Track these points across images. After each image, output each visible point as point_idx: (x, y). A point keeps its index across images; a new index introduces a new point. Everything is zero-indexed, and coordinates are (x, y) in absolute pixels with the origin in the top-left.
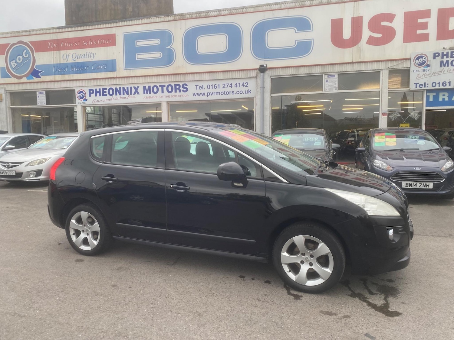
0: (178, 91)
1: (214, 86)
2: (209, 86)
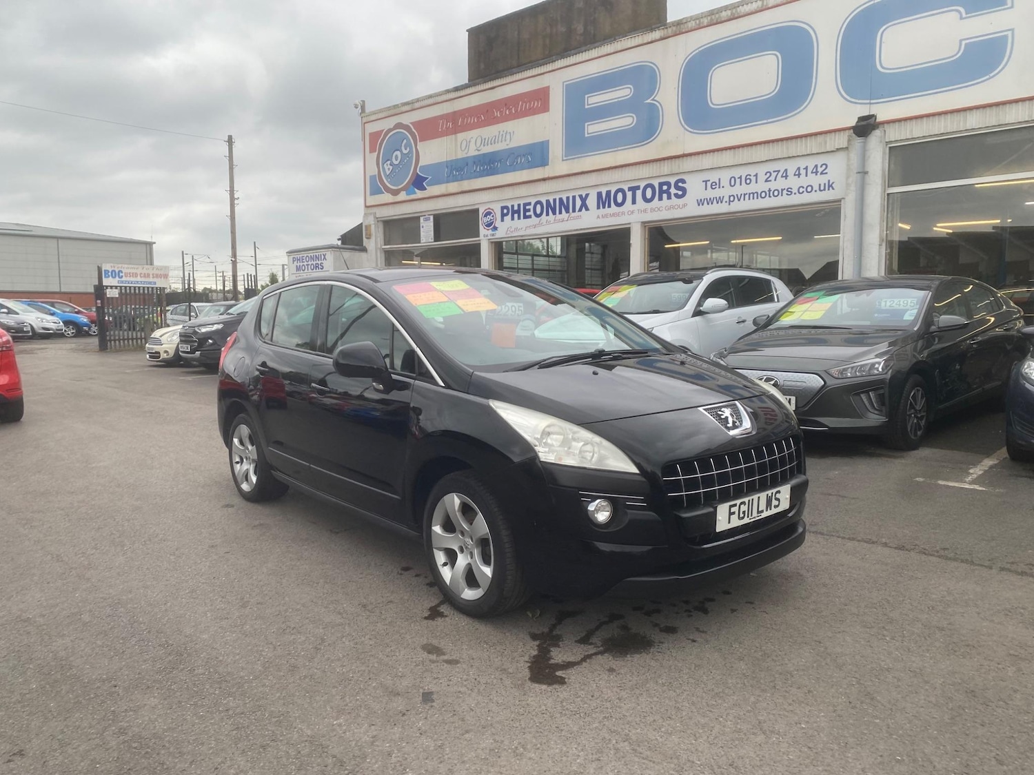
0: (665, 196)
1: (746, 180)
2: (733, 179)
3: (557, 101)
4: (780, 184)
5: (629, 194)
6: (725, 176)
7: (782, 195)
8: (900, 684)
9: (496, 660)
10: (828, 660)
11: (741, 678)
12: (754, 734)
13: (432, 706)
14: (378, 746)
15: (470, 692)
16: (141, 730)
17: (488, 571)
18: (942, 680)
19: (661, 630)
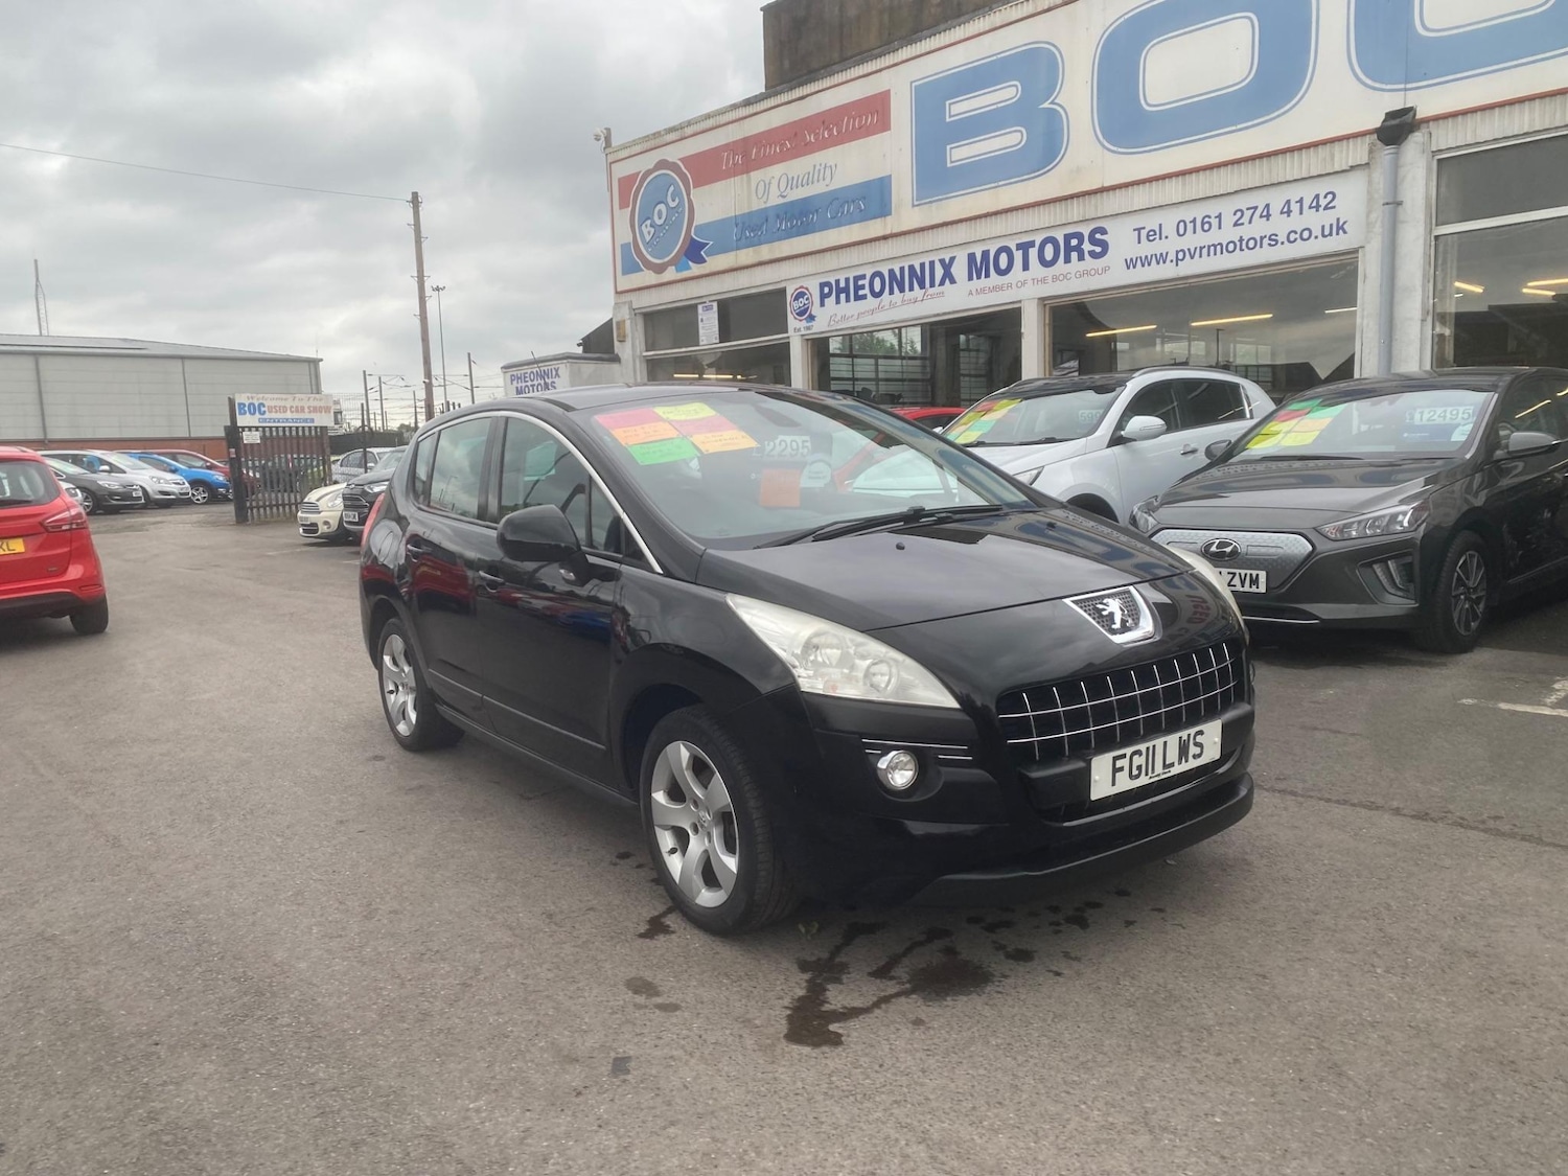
0: (1074, 255)
1: (1203, 224)
2: (1182, 225)
3: (902, 112)
4: (1259, 228)
5: (1018, 256)
6: (1169, 220)
7: (1261, 247)
8: (1389, 1048)
9: (738, 1004)
10: (1275, 1007)
11: (1126, 1037)
12: (1134, 1132)
13: (624, 1081)
14: (530, 1145)
15: (688, 1057)
16: (180, 1114)
17: (731, 863)
18: (1463, 1043)
19: (1009, 956)
